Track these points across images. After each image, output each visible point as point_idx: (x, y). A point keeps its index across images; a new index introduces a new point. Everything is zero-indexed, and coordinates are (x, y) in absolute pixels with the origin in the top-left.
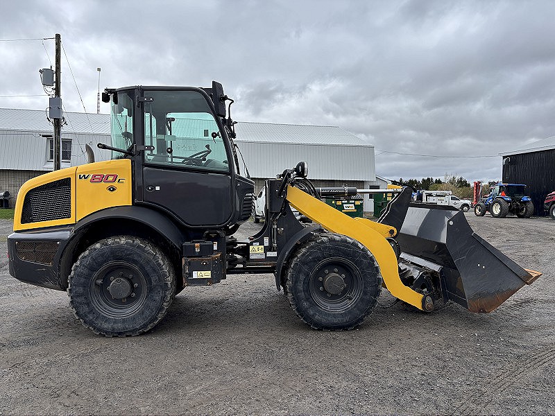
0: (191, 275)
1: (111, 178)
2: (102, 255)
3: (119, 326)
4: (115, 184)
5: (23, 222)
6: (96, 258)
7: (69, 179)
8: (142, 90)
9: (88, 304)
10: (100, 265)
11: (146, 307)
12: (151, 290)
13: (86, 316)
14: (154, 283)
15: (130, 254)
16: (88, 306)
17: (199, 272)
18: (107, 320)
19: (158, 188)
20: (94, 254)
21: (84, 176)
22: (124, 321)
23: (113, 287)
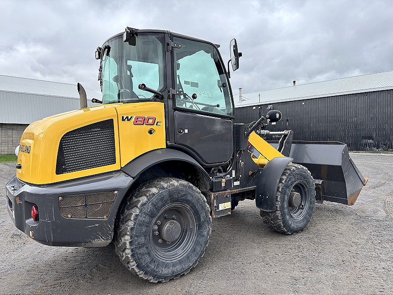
0: (218, 207)
1: (151, 121)
2: (162, 199)
3: (178, 268)
4: (154, 127)
5: (58, 172)
6: (157, 203)
7: (112, 120)
8: (172, 36)
9: (149, 254)
10: (158, 210)
11: (197, 243)
12: (200, 226)
13: (148, 266)
14: (202, 219)
15: (184, 195)
16: (150, 256)
17: (223, 204)
18: (167, 266)
19: (186, 131)
20: (154, 199)
21: (127, 117)
22: (180, 262)
23: (168, 231)
